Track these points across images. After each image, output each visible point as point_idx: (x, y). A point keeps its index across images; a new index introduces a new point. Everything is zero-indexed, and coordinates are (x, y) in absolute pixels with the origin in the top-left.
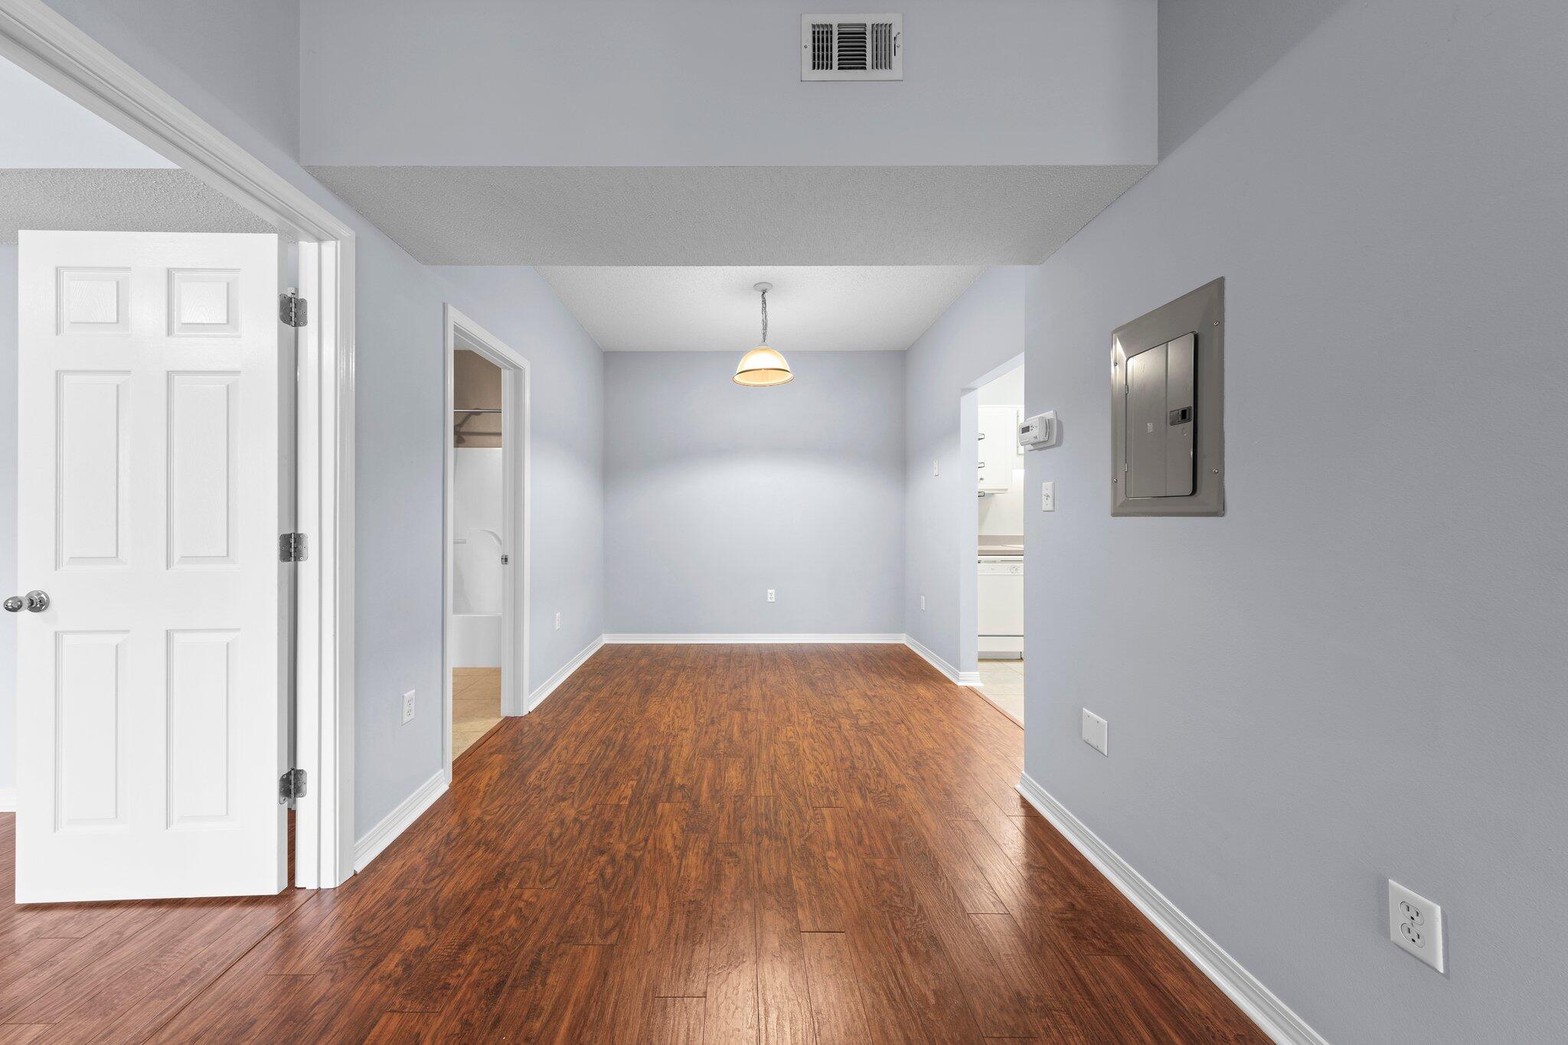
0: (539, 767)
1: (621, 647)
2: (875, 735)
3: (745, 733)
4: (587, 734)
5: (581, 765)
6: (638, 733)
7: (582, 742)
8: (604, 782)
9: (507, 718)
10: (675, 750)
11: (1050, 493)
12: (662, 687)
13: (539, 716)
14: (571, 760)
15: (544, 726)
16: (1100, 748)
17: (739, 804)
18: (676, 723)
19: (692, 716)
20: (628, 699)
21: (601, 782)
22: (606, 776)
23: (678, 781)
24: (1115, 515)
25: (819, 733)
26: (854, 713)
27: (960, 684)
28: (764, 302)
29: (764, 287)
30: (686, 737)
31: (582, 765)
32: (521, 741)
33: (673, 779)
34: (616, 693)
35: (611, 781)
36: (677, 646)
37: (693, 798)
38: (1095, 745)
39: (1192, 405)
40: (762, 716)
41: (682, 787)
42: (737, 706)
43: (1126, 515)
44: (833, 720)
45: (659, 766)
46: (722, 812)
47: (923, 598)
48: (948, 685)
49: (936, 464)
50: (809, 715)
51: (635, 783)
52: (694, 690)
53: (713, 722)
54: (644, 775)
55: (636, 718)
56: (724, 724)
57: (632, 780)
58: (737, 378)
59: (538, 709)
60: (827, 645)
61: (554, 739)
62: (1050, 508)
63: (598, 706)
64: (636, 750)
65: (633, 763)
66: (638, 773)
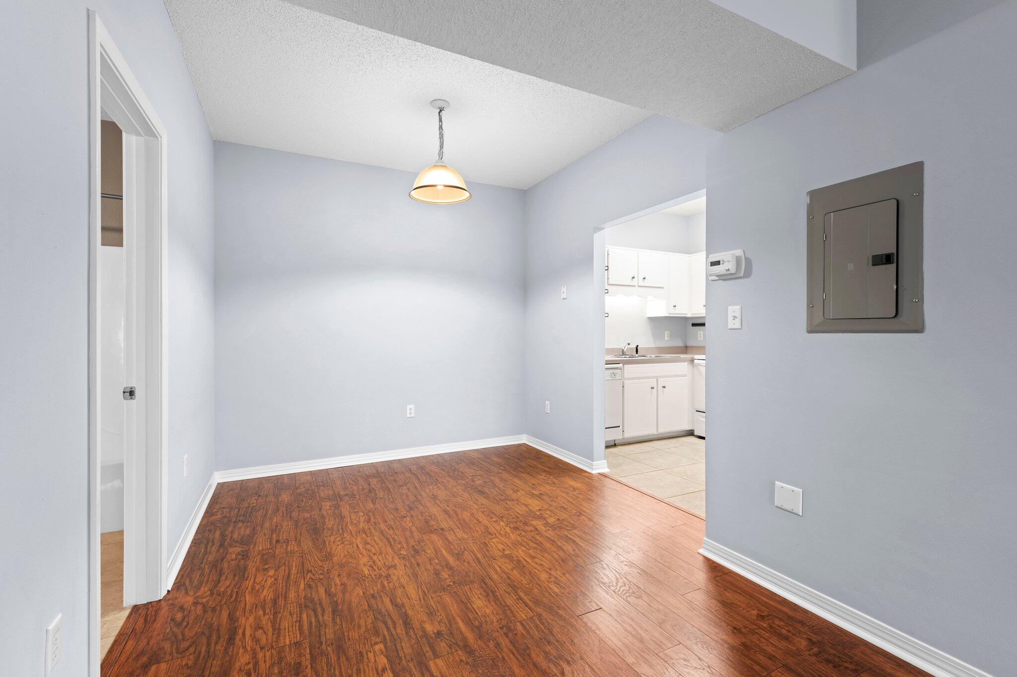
0: (237, 665)
1: (242, 485)
2: (570, 530)
3: (459, 556)
4: (275, 601)
5: (296, 644)
6: (342, 584)
7: (275, 613)
8: (343, 659)
9: (136, 608)
10: (399, 592)
11: (738, 314)
12: (330, 523)
13: (187, 593)
14: (277, 641)
15: (204, 606)
16: (795, 511)
17: (510, 635)
18: (377, 561)
19: (389, 549)
20: (299, 545)
21: (339, 658)
22: (340, 649)
23: (430, 628)
24: (809, 332)
25: (525, 539)
26: (538, 513)
27: (594, 472)
28: (440, 120)
29: (441, 104)
30: (400, 573)
31: (298, 644)
32: (183, 635)
33: (423, 630)
34: (278, 541)
35: (351, 653)
36: (311, 473)
37: (461, 644)
38: (790, 509)
39: (894, 251)
40: (460, 534)
41: (439, 634)
42: (428, 528)
43: (823, 332)
44: (525, 524)
45: (395, 617)
46: (502, 650)
47: (548, 402)
48: (586, 474)
49: (564, 289)
50: (502, 524)
51: (382, 646)
52: (370, 519)
53: (416, 552)
54: (386, 633)
55: (326, 567)
56: (430, 551)
57: (376, 643)
58: (413, 193)
59: (179, 584)
60: (464, 452)
61: (232, 618)
62: (738, 325)
63: (265, 561)
64: (354, 605)
65: (362, 622)
66: (377, 633)
